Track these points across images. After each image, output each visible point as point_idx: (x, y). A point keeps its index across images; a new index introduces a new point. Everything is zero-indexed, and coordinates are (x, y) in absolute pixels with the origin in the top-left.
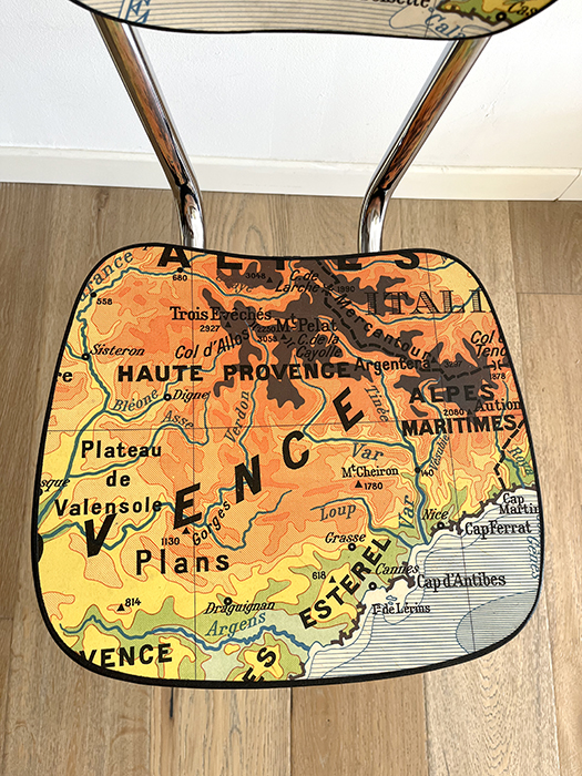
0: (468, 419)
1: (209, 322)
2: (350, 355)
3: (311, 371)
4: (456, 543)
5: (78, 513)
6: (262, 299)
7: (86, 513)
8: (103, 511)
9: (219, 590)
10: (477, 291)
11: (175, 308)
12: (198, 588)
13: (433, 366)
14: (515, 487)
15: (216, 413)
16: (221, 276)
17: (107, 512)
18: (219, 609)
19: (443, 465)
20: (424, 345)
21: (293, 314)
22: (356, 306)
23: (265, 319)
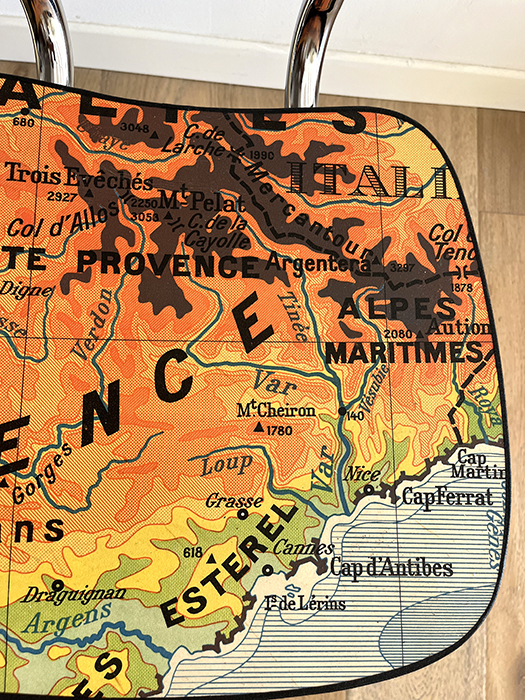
0: (417, 345)
1: (61, 188)
2: (261, 247)
3: (205, 266)
4: (389, 514)
6: (142, 161)
9: (46, 569)
10: (443, 169)
11: (13, 165)
12: (14, 566)
13: (374, 268)
14: (475, 442)
15: (61, 316)
16: (84, 124)
18: (44, 597)
19: (378, 406)
20: (363, 239)
21: (184, 185)
22: (274, 180)
23: (144, 188)
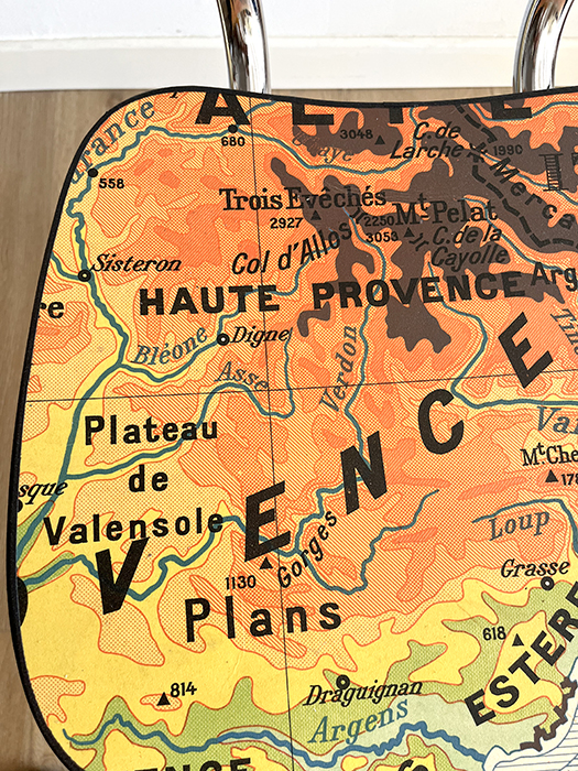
2: (522, 258)
3: (459, 288)
5: (84, 540)
6: (368, 171)
7: (96, 538)
8: (126, 534)
9: (326, 662)
11: (228, 191)
12: (291, 662)
15: (303, 362)
16: (299, 137)
17: (133, 535)
18: (329, 697)
21: (421, 195)
22: (526, 177)
23: (377, 204)
